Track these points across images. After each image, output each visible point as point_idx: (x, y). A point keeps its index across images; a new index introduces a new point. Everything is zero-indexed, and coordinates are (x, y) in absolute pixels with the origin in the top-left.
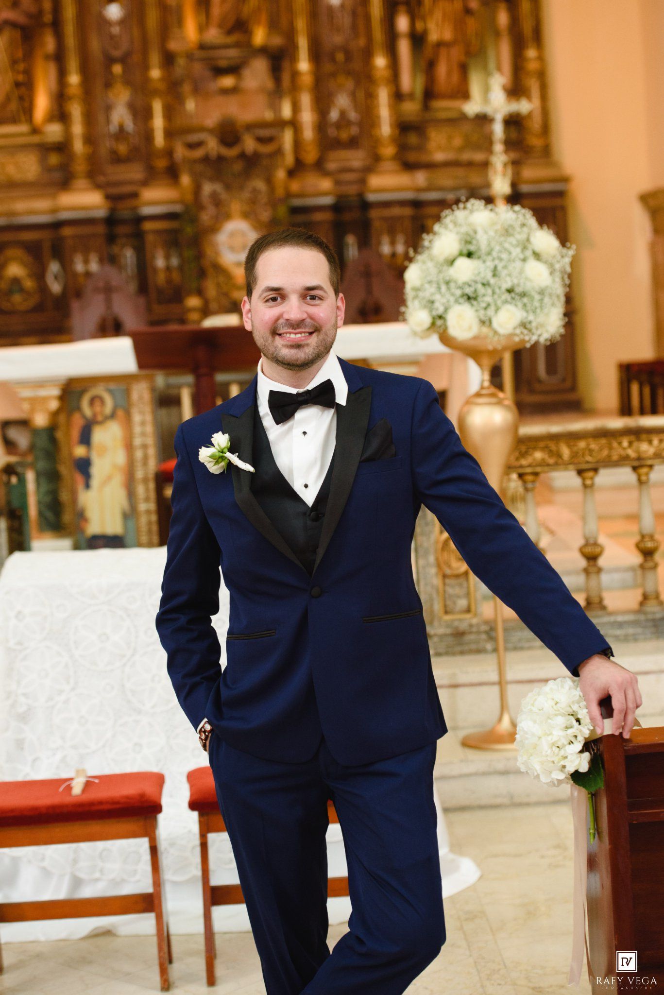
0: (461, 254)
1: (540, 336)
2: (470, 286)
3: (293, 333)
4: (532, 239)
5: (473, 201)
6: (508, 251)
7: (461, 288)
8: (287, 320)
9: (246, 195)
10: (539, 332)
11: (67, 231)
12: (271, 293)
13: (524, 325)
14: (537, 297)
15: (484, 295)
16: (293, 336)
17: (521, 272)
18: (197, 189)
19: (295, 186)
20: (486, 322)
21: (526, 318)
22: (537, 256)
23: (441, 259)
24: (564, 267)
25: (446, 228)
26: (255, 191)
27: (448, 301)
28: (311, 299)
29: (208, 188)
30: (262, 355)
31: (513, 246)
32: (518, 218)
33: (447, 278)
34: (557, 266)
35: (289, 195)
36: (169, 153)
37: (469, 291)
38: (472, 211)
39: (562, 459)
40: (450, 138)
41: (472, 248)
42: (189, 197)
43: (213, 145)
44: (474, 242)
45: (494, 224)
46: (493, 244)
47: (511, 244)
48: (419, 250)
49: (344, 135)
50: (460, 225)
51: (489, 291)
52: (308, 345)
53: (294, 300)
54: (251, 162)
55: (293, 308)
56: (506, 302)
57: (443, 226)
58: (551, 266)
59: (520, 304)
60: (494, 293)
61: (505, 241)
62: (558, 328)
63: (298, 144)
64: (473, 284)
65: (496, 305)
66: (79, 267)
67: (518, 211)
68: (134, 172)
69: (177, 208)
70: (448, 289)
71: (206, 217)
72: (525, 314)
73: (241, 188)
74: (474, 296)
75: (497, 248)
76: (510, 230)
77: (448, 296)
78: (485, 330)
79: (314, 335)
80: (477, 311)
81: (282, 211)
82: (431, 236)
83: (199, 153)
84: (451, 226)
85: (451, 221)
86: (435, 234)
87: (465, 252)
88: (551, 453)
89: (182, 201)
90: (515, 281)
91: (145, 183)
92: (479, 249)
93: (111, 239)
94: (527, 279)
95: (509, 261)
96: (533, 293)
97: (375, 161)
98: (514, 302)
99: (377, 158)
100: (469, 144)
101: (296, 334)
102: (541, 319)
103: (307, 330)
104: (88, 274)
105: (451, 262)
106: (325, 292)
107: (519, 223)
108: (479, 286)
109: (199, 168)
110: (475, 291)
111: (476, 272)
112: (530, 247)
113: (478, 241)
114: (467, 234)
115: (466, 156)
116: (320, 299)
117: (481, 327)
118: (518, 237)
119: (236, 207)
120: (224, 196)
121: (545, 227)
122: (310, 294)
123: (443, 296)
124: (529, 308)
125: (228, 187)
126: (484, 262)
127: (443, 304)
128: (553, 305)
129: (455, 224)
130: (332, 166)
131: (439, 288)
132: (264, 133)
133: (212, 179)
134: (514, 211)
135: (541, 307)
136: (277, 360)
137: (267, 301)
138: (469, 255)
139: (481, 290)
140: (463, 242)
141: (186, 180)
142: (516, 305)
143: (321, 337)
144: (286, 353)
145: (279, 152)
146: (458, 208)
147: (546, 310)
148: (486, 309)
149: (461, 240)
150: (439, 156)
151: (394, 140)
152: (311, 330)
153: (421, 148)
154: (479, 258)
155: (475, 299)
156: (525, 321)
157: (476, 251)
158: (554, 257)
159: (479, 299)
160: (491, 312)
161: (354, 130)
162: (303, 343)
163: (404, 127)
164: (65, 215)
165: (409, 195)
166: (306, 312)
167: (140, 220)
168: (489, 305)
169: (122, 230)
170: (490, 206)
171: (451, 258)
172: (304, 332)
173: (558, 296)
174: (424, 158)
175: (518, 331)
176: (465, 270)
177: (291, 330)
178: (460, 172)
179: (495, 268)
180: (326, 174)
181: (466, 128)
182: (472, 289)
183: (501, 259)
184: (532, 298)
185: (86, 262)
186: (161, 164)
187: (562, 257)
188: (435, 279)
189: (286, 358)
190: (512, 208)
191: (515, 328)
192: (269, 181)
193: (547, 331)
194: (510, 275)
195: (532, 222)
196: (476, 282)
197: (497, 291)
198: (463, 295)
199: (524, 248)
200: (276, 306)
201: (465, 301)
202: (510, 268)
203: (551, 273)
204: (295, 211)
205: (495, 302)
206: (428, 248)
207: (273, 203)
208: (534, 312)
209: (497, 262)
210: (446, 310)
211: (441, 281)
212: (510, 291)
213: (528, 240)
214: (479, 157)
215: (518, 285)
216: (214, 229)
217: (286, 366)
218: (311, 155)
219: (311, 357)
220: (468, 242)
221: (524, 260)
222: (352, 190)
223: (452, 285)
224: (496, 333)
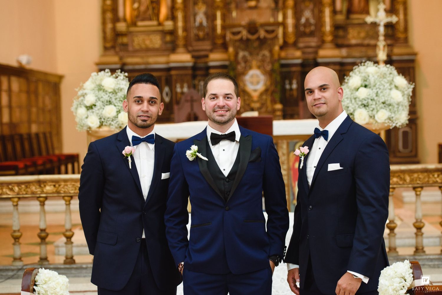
0: (362, 86)
1: (397, 124)
2: (365, 100)
3: (220, 111)
4: (395, 80)
5: (368, 62)
6: (383, 85)
7: (361, 101)
8: (218, 106)
9: (260, 57)
10: (396, 122)
11: (173, 72)
12: (212, 96)
13: (390, 119)
14: (396, 106)
15: (372, 105)
16: (220, 112)
17: (389, 95)
18: (236, 54)
19: (283, 54)
20: (372, 117)
21: (390, 115)
22: (396, 87)
23: (353, 88)
24: (409, 93)
25: (355, 74)
26: (264, 55)
27: (355, 107)
28: (227, 98)
29: (241, 54)
30: (209, 119)
31: (385, 82)
32: (388, 70)
33: (355, 97)
34: (406, 92)
35: (280, 58)
36: (224, 37)
37: (365, 102)
38: (367, 67)
39: (406, 182)
40: (359, 33)
41: (367, 83)
42: (232, 58)
43: (244, 33)
44: (368, 80)
45: (377, 73)
46: (376, 81)
47: (384, 81)
48: (343, 84)
49: (308, 30)
50: (362, 73)
51: (374, 103)
52: (226, 115)
53: (221, 98)
54: (263, 42)
55: (221, 101)
56: (382, 108)
57: (354, 73)
58: (403, 92)
59: (388, 109)
60: (376, 104)
61: (382, 80)
62: (405, 120)
63: (285, 34)
64: (366, 99)
65: (377, 109)
66: (179, 90)
67: (389, 67)
68: (206, 45)
69: (227, 63)
70: (356, 101)
71: (240, 68)
72: (390, 114)
73: (258, 54)
74: (367, 105)
75: (378, 84)
76: (385, 76)
77: (355, 104)
78: (371, 120)
79: (228, 112)
80: (368, 112)
81: (277, 66)
82: (348, 78)
83: (238, 37)
84: (357, 73)
85: (358, 71)
86: (350, 76)
87: (364, 85)
88: (401, 179)
89: (229, 60)
90: (386, 99)
91: (211, 51)
92: (370, 84)
93: (194, 77)
94: (391, 98)
95: (384, 89)
96: (394, 104)
97: (322, 44)
98: (385, 108)
99: (323, 42)
100: (368, 36)
101: (221, 111)
102: (398, 116)
103: (226, 110)
104: (182, 93)
105: (357, 89)
106: (232, 96)
107: (389, 72)
108: (370, 100)
109: (237, 44)
110: (368, 103)
111: (368, 94)
112: (393, 83)
113: (369, 80)
114: (365, 77)
115: (366, 42)
116: (231, 98)
117: (370, 119)
118: (388, 79)
119: (254, 63)
120: (249, 58)
121: (401, 75)
122: (227, 96)
123: (353, 104)
124: (392, 111)
125: (251, 54)
126: (372, 89)
127: (353, 108)
128: (403, 110)
129: (360, 72)
130: (301, 45)
131: (351, 101)
132: (270, 28)
133: (244, 50)
134: (387, 67)
135: (398, 111)
136: (214, 121)
137: (211, 99)
138: (366, 86)
139: (370, 102)
140: (363, 81)
141: (231, 50)
142: (386, 110)
143: (231, 112)
144: (218, 118)
145: (276, 37)
146: (361, 65)
147: (400, 113)
148: (372, 111)
149: (362, 80)
150: (353, 42)
151: (332, 33)
152: (227, 110)
153: (344, 37)
154: (370, 88)
155: (368, 106)
156: (390, 117)
157: (369, 85)
158: (404, 88)
159: (369, 106)
160: (375, 112)
161: (313, 28)
162: (224, 114)
163: (337, 27)
164: (172, 65)
165: (338, 60)
166: (225, 103)
167: (208, 68)
168: (374, 109)
169: (199, 73)
170: (376, 65)
171: (357, 88)
172: (225, 111)
173: (406, 106)
174: (346, 42)
175: (387, 121)
176: (363, 93)
177: (219, 110)
178: (363, 49)
179: (377, 92)
180: (299, 49)
181: (367, 28)
182: (366, 102)
183: (380, 89)
184: (394, 107)
185: (182, 87)
186: (219, 42)
187: (408, 88)
188: (349, 97)
189: (218, 120)
190: (386, 65)
191: (385, 120)
192: (271, 51)
193: (400, 122)
194: (384, 96)
195: (395, 72)
196: (368, 99)
197: (378, 103)
198: (362, 105)
199: (391, 84)
200: (214, 101)
201: (363, 107)
202: (384, 92)
203: (403, 96)
204: (283, 66)
205: (377, 107)
206: (347, 83)
207: (272, 62)
208: (394, 113)
209: (378, 90)
210: (354, 111)
211: (352, 97)
212: (384, 103)
213: (393, 80)
214: (372, 42)
215: (387, 100)
216: (244, 74)
217: (217, 123)
218: (291, 40)
219: (227, 120)
220: (365, 81)
221: (391, 89)
222: (311, 56)
223: (357, 99)
224: (376, 122)
